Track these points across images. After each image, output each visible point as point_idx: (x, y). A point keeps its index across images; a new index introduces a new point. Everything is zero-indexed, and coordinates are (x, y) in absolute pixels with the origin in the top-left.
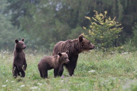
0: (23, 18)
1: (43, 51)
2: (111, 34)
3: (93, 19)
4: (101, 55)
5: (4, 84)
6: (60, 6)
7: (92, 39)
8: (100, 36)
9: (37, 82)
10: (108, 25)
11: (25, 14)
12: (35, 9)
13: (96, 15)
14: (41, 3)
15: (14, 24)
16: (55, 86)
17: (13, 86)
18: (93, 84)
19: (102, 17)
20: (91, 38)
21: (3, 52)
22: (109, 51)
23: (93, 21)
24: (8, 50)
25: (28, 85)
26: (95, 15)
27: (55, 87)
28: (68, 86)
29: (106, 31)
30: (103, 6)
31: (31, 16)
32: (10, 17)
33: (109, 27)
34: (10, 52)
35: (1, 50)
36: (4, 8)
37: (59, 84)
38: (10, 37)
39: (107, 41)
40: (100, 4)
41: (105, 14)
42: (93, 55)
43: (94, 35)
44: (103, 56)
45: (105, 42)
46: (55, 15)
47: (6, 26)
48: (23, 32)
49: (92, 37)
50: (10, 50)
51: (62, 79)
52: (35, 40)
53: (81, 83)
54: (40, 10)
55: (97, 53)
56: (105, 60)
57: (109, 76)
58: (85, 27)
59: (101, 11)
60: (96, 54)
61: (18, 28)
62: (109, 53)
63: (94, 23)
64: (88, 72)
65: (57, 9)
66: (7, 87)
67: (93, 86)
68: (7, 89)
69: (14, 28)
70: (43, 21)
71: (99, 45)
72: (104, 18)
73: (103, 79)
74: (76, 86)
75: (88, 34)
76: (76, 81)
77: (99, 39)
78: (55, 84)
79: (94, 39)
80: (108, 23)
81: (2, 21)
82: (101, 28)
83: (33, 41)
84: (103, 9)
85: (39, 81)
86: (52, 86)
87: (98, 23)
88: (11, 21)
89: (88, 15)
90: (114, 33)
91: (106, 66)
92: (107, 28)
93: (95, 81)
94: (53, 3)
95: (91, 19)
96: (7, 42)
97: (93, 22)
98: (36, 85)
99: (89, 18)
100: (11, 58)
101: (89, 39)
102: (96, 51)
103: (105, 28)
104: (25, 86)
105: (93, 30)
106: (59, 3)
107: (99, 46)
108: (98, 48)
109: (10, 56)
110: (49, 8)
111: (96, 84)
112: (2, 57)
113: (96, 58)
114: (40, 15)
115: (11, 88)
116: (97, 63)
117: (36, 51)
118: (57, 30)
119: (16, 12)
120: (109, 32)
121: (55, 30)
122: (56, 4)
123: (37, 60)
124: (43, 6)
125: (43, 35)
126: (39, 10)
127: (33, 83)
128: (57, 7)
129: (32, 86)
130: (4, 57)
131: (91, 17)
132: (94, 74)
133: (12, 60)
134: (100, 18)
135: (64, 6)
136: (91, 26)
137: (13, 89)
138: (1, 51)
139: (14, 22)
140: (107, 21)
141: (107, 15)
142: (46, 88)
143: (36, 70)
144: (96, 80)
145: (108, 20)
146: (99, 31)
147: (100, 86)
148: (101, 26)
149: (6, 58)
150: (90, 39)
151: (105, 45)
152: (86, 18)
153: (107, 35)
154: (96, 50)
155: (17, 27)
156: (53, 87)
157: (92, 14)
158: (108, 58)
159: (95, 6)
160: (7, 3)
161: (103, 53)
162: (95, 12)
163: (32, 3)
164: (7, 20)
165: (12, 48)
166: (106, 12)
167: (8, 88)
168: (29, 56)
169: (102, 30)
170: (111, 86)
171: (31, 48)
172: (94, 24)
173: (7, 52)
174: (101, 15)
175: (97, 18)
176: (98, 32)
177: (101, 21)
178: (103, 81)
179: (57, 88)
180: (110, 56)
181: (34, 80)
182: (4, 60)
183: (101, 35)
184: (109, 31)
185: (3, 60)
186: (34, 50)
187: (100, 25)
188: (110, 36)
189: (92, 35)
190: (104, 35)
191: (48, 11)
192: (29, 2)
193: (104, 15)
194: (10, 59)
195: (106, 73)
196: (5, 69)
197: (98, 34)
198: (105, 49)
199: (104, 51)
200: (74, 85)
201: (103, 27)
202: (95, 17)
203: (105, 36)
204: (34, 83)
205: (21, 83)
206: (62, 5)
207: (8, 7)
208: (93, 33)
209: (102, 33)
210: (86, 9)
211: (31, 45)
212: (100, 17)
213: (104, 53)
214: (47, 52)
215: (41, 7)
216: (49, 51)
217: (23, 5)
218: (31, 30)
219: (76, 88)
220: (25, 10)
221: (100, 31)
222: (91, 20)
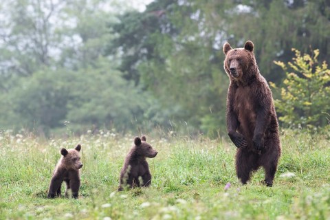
0: (146, 64)
1: (186, 133)
2: (327, 97)
3: (290, 66)
4: (306, 141)
5: (107, 202)
6: (222, 40)
7: (289, 108)
8: (305, 101)
9: (173, 197)
10: (321, 78)
11: (149, 57)
12: (171, 44)
13: (296, 57)
14: (182, 33)
15: (127, 78)
16: (212, 206)
17: (124, 206)
18: (290, 202)
19: (308, 62)
20: (287, 105)
21: (103, 135)
22: (323, 134)
23: (291, 70)
24: (114, 130)
25: (156, 204)
26: (294, 59)
27: (211, 208)
28: (238, 205)
29: (318, 92)
30: (311, 38)
31: (162, 61)
32: (119, 63)
33: (323, 82)
34: (118, 134)
35: (100, 131)
36: (105, 44)
37: (218, 202)
38: (119, 104)
39: (319, 112)
40: (304, 35)
41: (314, 55)
42: (290, 140)
43: (293, 99)
44: (310, 143)
45: (316, 114)
46: (212, 57)
47: (110, 82)
48: (145, 94)
49: (288, 102)
50: (118, 131)
51: (226, 191)
52: (171, 110)
53: (264, 200)
54: (182, 47)
55: (298, 136)
56: (314, 152)
57: (324, 185)
58: (273, 83)
59: (306, 50)
60: (297, 138)
61: (137, 84)
62: (322, 136)
63: (292, 74)
64: (280, 176)
65: (216, 47)
66: (111, 207)
67: (290, 206)
68: (111, 212)
69: (128, 84)
70: (187, 70)
71: (302, 120)
72: (313, 65)
73: (311, 190)
74: (254, 204)
75: (279, 97)
76: (255, 195)
77: (302, 107)
78: (210, 201)
79: (293, 109)
80: (321, 74)
81: (102, 70)
82: (307, 85)
83: (166, 112)
84: (310, 46)
85: (178, 195)
86: (205, 206)
87: (301, 75)
88: (122, 70)
89: (279, 59)
91: (317, 164)
92: (319, 84)
93: (295, 194)
94: (207, 33)
95: (287, 65)
96: (113, 114)
97: (290, 73)
98: (173, 204)
99: (281, 64)
100: (120, 146)
101: (281, 107)
102: (297, 133)
103: (315, 84)
104: (150, 206)
105: (291, 90)
106: (220, 33)
107: (303, 122)
108: (300, 126)
109: (119, 142)
110: (199, 43)
111: (297, 202)
112: (102, 145)
113: (296, 148)
114: (180, 58)
115: (120, 209)
116: (298, 157)
117: (172, 132)
118: (217, 90)
119: (131, 52)
120: (323, 93)
121: (212, 89)
122: (214, 36)
123: (174, 151)
124: (186, 39)
125: (187, 100)
126: (178, 48)
127: (165, 199)
128: (216, 42)
129: (164, 205)
130: (105, 145)
131: (286, 63)
132: (293, 180)
133: (123, 151)
134: (304, 65)
135: (231, 39)
136: (286, 82)
137: (124, 213)
138: (99, 133)
139: (126, 73)
140: (318, 70)
141: (318, 58)
142: (192, 209)
143: (172, 173)
144: (295, 192)
145: (322, 67)
146: (302, 92)
147: (304, 205)
148: (307, 80)
149: (111, 146)
150: (284, 107)
151: (314, 120)
152: (276, 65)
153: (320, 98)
154: (295, 130)
155: (133, 83)
156: (207, 207)
157: (288, 57)
158: (321, 146)
159: (295, 40)
160: (113, 33)
161: (310, 137)
162: (294, 52)
163: (163, 32)
164: (113, 68)
165: (123, 127)
166: (317, 52)
167: (114, 208)
168: (158, 144)
169: (308, 88)
170: (327, 205)
171: (161, 126)
172: (292, 77)
173: (112, 134)
174: (307, 57)
175: (299, 64)
176: (301, 94)
177: (307, 71)
178: (311, 194)
179: (215, 210)
180: (326, 143)
181: (167, 192)
182: (106, 150)
183: (306, 99)
184: (323, 91)
185: (104, 151)
186: (168, 132)
187: (304, 77)
188: (325, 102)
189: (289, 99)
190: (314, 99)
191: (197, 49)
192: (157, 31)
193: (313, 59)
194: (119, 149)
195: (316, 177)
196: (107, 171)
197: (301, 98)
198: (315, 129)
199: (312, 133)
200: (251, 202)
201: (311, 83)
202: (295, 63)
203: (315, 101)
204: (167, 200)
205: (140, 198)
206: (225, 37)
207: (115, 41)
208: (289, 96)
209: (310, 95)
210: (276, 46)
211: (161, 120)
212: (305, 61)
213: (314, 136)
214: (196, 134)
215: (183, 41)
216: (199, 132)
217: (145, 37)
218: (163, 90)
219: (255, 209)
220: (150, 48)
221: (305, 91)
222: (286, 68)
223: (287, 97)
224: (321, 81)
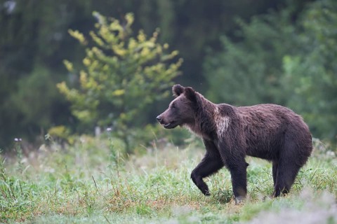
2: (146, 85)
7: (91, 102)
8: (114, 90)
10: (136, 56)
19: (116, 33)
20: (88, 96)
33: (141, 62)
39: (135, 106)
41: (126, 22)
43: (96, 89)
45: (131, 109)
49: (89, 93)
63: (95, 50)
72: (125, 37)
75: (77, 85)
79: (97, 102)
80: (137, 49)
82: (117, 66)
87: (110, 53)
90: (158, 79)
92: (135, 65)
97: (91, 49)
99: (79, 36)
103: (128, 66)
105: (94, 74)
134: (111, 38)
136: (86, 62)
140: (132, 44)
145: (137, 40)
146: (110, 77)
153: (137, 86)
162: (97, 19)
166: (130, 18)
169: (119, 72)
172: (95, 54)
174: (115, 26)
175: (105, 37)
176: (107, 80)
177: (118, 46)
183: (116, 86)
189: (91, 87)
193: (124, 28)
197: (108, 87)
201: (123, 64)
202: (99, 33)
208: (92, 83)
212: (113, 31)
222: (86, 43)
223: (89, 85)
224: (138, 60)
